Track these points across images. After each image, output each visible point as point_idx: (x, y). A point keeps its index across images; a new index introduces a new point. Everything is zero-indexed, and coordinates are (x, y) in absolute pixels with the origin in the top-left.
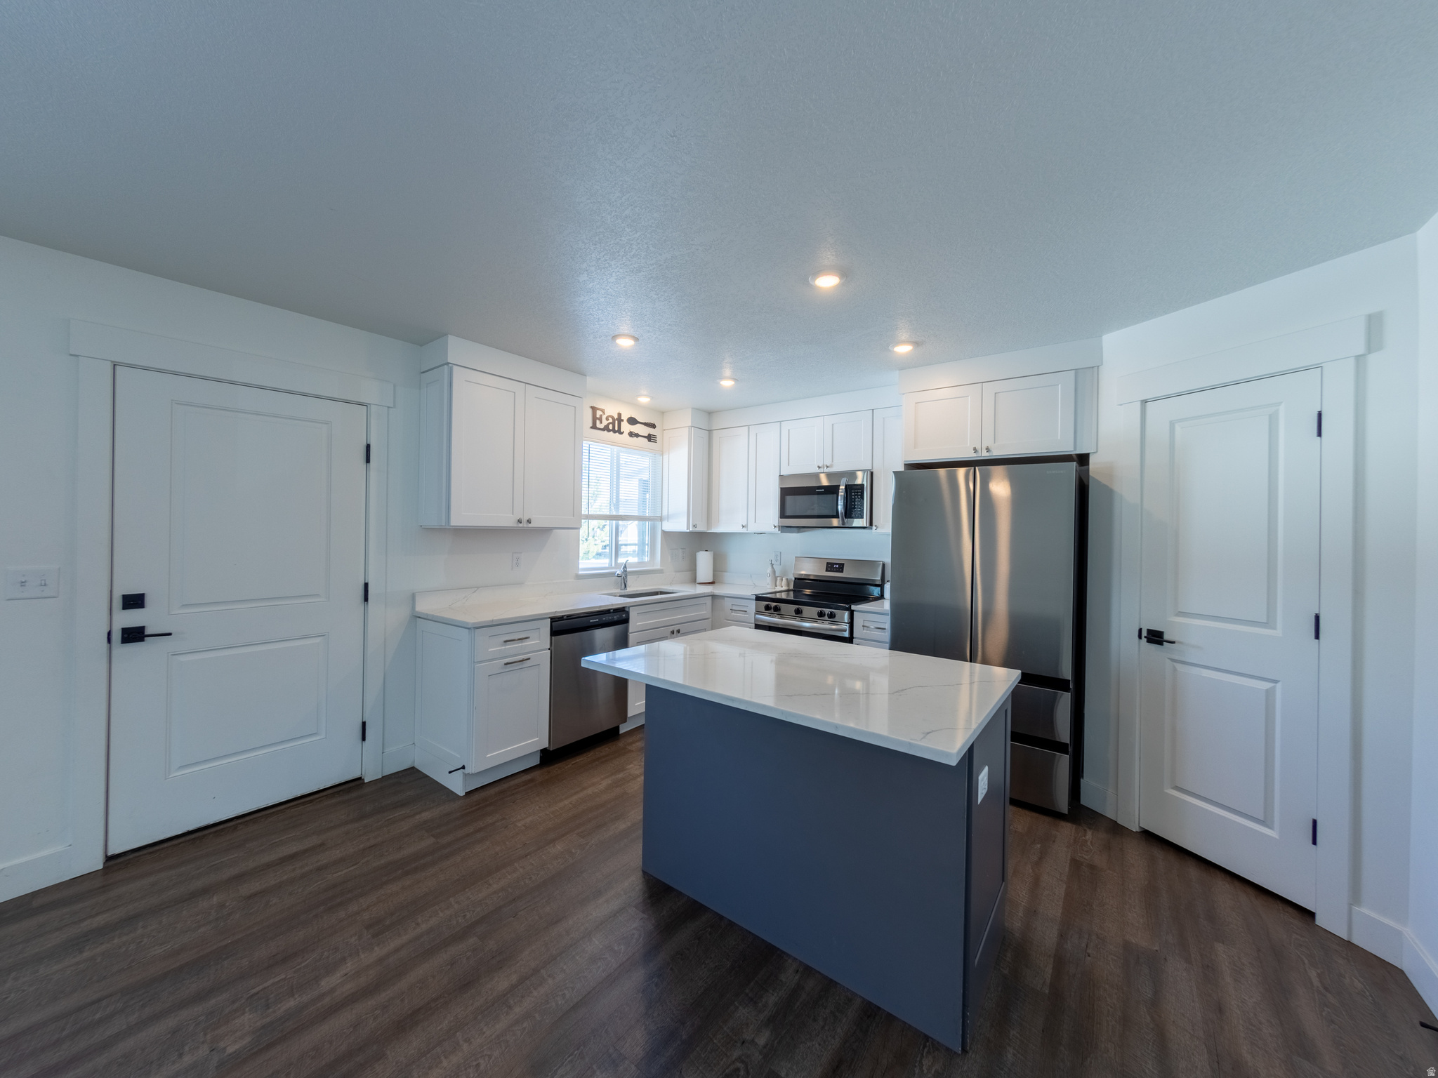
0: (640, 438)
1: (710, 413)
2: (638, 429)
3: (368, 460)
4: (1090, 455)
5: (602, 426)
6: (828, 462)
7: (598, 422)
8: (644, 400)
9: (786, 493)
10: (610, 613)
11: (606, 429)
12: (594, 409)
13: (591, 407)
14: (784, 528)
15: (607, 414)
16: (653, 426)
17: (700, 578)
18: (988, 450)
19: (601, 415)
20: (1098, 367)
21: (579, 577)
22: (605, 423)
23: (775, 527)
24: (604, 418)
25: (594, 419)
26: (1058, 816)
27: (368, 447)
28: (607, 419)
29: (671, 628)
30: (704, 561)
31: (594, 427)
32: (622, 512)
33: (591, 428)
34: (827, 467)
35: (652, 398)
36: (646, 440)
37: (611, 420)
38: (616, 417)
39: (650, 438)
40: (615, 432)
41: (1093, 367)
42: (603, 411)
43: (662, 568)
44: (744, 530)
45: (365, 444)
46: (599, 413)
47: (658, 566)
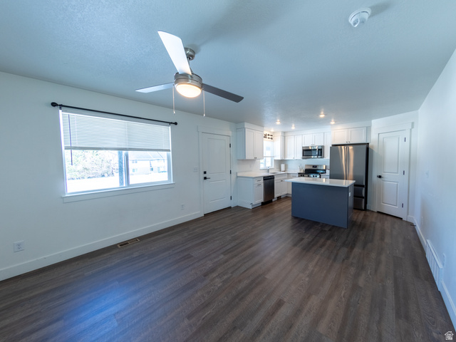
1: (284, 132)
2: (269, 137)
3: (230, 147)
4: (369, 143)
8: (269, 130)
9: (304, 150)
11: (264, 137)
14: (303, 158)
16: (273, 136)
17: (282, 170)
18: (349, 142)
21: (260, 170)
23: (301, 158)
26: (362, 210)
28: (264, 135)
29: (281, 180)
34: (313, 145)
38: (266, 134)
39: (272, 139)
40: (266, 138)
41: (370, 126)
43: (274, 168)
45: (230, 144)
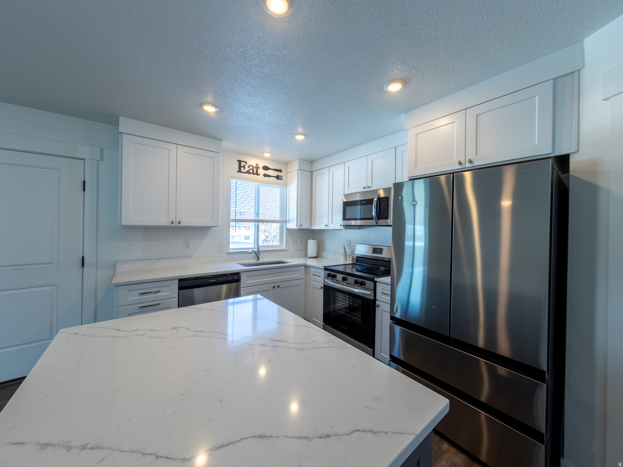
0: (271, 177)
1: (311, 162)
2: (268, 172)
3: (84, 190)
4: (571, 155)
5: (245, 171)
6: (369, 185)
7: (242, 169)
8: (267, 155)
9: (346, 205)
10: (227, 276)
11: (248, 172)
12: (240, 162)
13: (238, 160)
14: (347, 227)
15: (248, 165)
16: (280, 171)
17: (309, 255)
18: (470, 162)
19: (245, 165)
20: (579, 70)
21: (229, 253)
22: (247, 169)
23: (341, 225)
24: (246, 166)
25: (240, 167)
27: (84, 182)
28: (249, 167)
29: (273, 285)
30: (312, 245)
31: (240, 171)
32: (261, 218)
33: (238, 172)
34: (369, 187)
35: (272, 154)
36: (276, 178)
37: (251, 168)
38: (254, 166)
39: (278, 177)
40: (254, 174)
41: (573, 73)
42: (246, 162)
43: (287, 249)
44: (326, 228)
45: (83, 180)
46: (243, 164)
47: (284, 248)
